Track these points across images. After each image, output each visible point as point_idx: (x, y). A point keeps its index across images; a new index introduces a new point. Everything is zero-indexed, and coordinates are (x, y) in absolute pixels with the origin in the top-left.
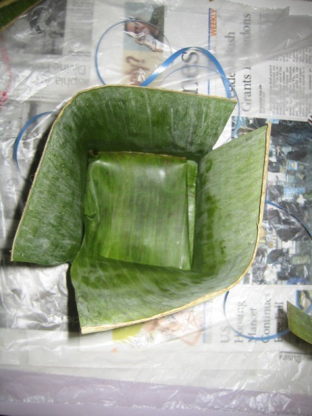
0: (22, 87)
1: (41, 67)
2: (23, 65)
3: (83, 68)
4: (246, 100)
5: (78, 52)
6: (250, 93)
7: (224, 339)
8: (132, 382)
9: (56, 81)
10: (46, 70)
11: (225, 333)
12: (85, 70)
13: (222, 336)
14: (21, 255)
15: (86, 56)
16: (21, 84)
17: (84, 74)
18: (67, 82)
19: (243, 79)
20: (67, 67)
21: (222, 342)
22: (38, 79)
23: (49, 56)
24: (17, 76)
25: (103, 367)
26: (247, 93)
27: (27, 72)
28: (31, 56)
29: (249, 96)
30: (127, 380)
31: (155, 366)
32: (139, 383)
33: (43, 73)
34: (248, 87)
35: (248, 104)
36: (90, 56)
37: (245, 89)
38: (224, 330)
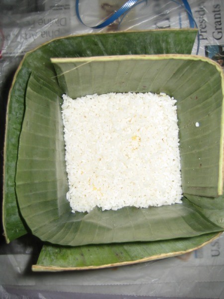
0: (14, 44)
1: (28, 24)
2: (12, 25)
3: (64, 20)
4: (217, 29)
5: (58, 6)
6: (220, 21)
7: (214, 253)
8: (133, 296)
9: (42, 35)
10: (32, 26)
11: (215, 248)
12: (66, 21)
13: (212, 251)
14: (16, 231)
15: (65, 9)
16: (12, 42)
17: (65, 25)
18: (51, 34)
19: (213, 9)
20: (49, 21)
21: (213, 256)
22: (26, 35)
23: (33, 13)
24: (9, 35)
25: (106, 284)
26: (218, 22)
27: (16, 31)
28: (19, 16)
29: (220, 25)
30: (129, 295)
31: (153, 281)
32: (140, 296)
33: (30, 29)
34: (218, 16)
35: (219, 32)
36: (69, 8)
37: (216, 18)
38: (214, 246)
